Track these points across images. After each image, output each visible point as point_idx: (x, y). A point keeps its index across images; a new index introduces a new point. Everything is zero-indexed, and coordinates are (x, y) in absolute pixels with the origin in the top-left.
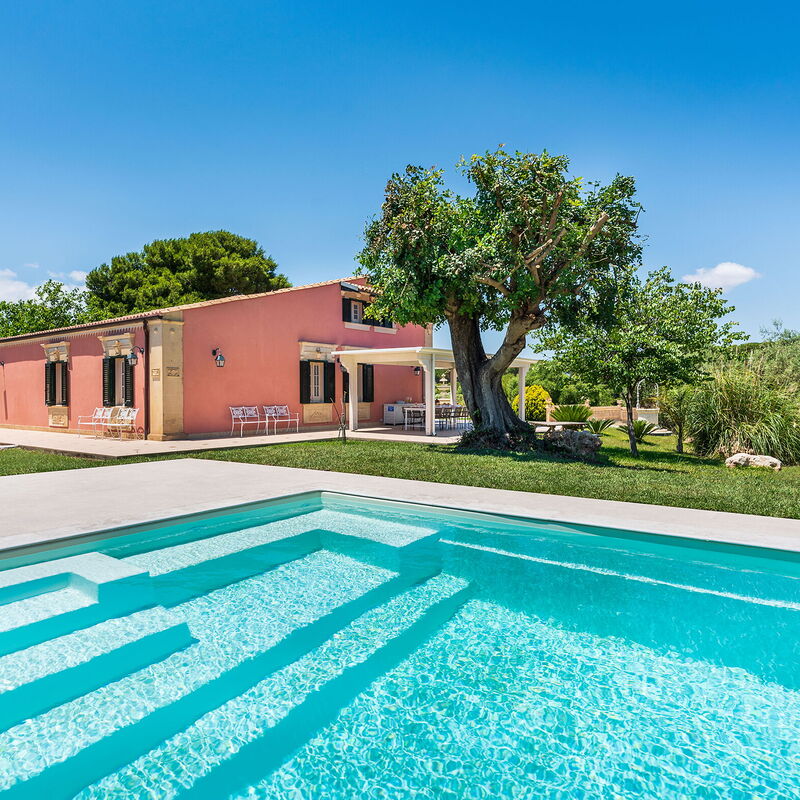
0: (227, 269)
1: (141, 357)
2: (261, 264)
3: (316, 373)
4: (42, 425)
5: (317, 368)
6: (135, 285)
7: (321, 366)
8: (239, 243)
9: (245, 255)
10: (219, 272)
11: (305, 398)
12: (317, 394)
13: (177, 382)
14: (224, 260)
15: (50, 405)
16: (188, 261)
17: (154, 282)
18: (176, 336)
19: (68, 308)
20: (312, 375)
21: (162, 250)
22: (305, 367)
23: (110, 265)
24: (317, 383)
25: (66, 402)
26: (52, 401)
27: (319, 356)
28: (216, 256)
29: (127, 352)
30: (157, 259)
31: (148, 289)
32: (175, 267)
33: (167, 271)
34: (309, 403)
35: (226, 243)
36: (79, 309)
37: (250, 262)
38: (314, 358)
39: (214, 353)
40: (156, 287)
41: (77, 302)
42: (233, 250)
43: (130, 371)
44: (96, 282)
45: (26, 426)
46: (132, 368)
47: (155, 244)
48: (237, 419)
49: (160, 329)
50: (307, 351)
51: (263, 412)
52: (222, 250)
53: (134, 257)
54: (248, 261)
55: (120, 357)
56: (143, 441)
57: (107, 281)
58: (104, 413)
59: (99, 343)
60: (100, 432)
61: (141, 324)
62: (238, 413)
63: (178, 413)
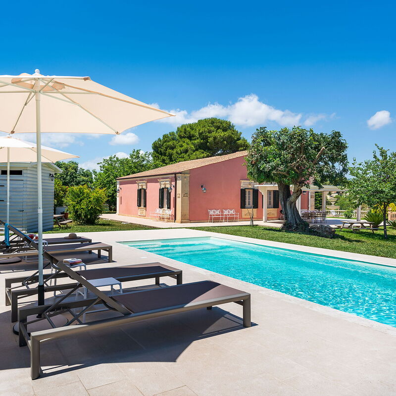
0: (215, 138)
1: (173, 189)
2: (233, 134)
3: (249, 194)
4: (136, 215)
5: (249, 192)
6: (172, 148)
7: (251, 191)
8: (221, 123)
9: (225, 130)
10: (211, 139)
11: (243, 206)
12: (249, 204)
13: (187, 199)
14: (214, 134)
15: (139, 206)
16: (197, 134)
17: (181, 146)
18: (187, 180)
19: (143, 161)
20: (247, 195)
21: (185, 129)
22: (243, 192)
23: (162, 138)
24: (249, 199)
25: (145, 206)
26: (139, 205)
27: (250, 187)
28: (210, 132)
29: (168, 186)
30: (182, 134)
31: (178, 149)
32: (190, 137)
33: (187, 140)
34: (245, 208)
35: (215, 124)
36: (148, 161)
37: (227, 134)
38: (248, 188)
39: (202, 187)
40: (182, 149)
41: (147, 158)
42: (218, 128)
43: (169, 194)
44: (156, 147)
45: (130, 215)
46: (170, 193)
47: (182, 126)
48: (211, 215)
49: (181, 177)
50: (244, 184)
51: (222, 212)
52: (213, 128)
53: (172, 134)
54: (225, 133)
55: (165, 188)
56: (174, 223)
57: (161, 146)
58: (160, 211)
59: (158, 182)
60: (158, 219)
61: (174, 175)
62: (211, 212)
63: (187, 212)
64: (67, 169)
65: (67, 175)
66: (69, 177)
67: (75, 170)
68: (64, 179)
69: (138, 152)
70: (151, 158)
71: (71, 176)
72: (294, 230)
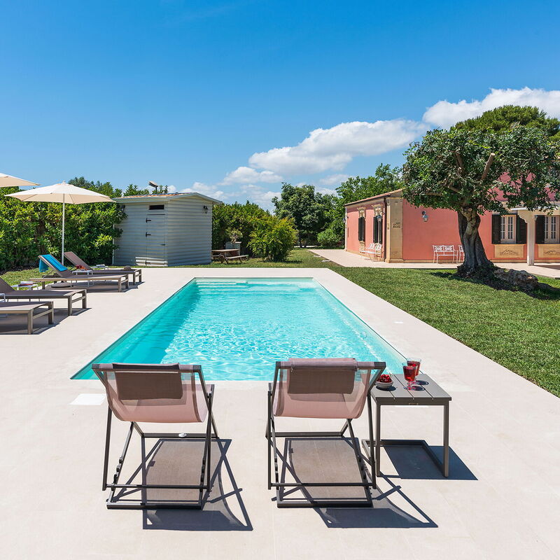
3: (510, 222)
4: (358, 251)
5: (511, 219)
7: (515, 217)
11: (496, 240)
12: (510, 237)
13: (399, 231)
15: (360, 240)
18: (398, 205)
20: (506, 224)
22: (496, 218)
24: (510, 230)
25: (364, 240)
29: (381, 213)
34: (499, 244)
39: (423, 213)
41: (395, 175)
45: (354, 252)
48: (435, 253)
49: (390, 202)
58: (374, 247)
59: (372, 209)
60: (372, 257)
61: (383, 200)
62: (438, 249)
63: (399, 248)
64: (301, 195)
65: (300, 203)
66: (302, 205)
67: (310, 195)
68: (297, 207)
69: (387, 168)
70: (400, 175)
71: (304, 204)
72: (469, 275)
